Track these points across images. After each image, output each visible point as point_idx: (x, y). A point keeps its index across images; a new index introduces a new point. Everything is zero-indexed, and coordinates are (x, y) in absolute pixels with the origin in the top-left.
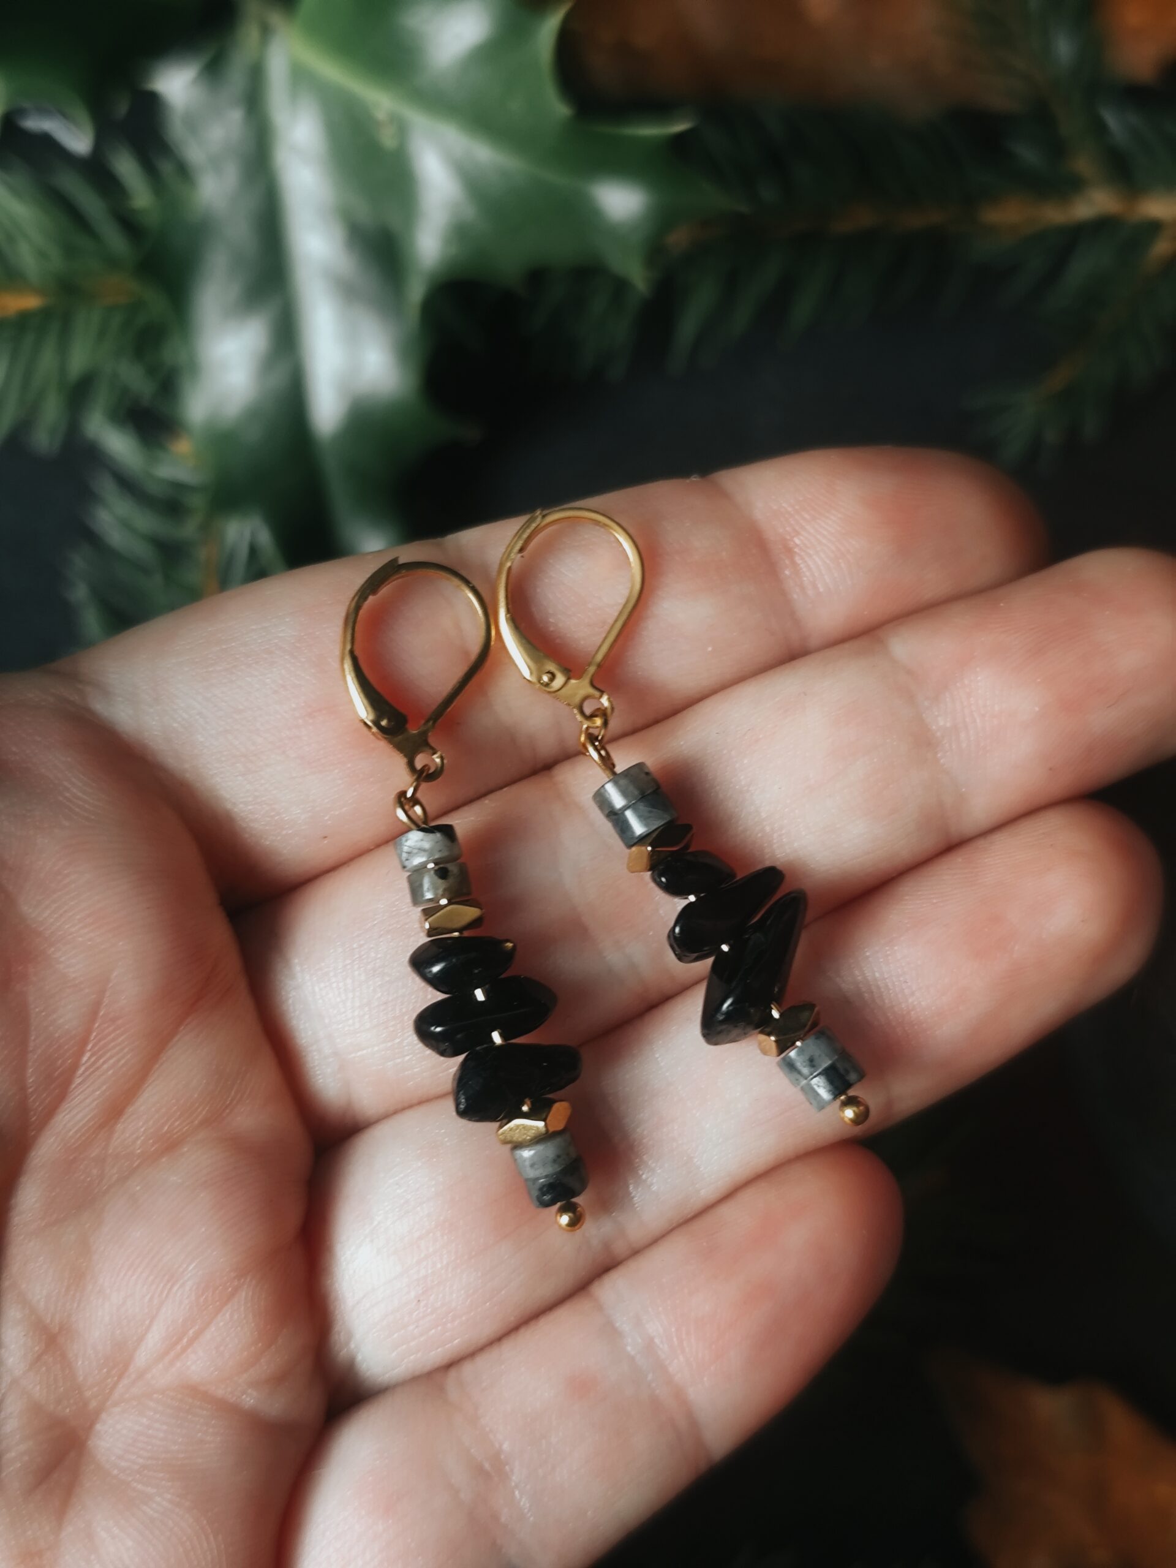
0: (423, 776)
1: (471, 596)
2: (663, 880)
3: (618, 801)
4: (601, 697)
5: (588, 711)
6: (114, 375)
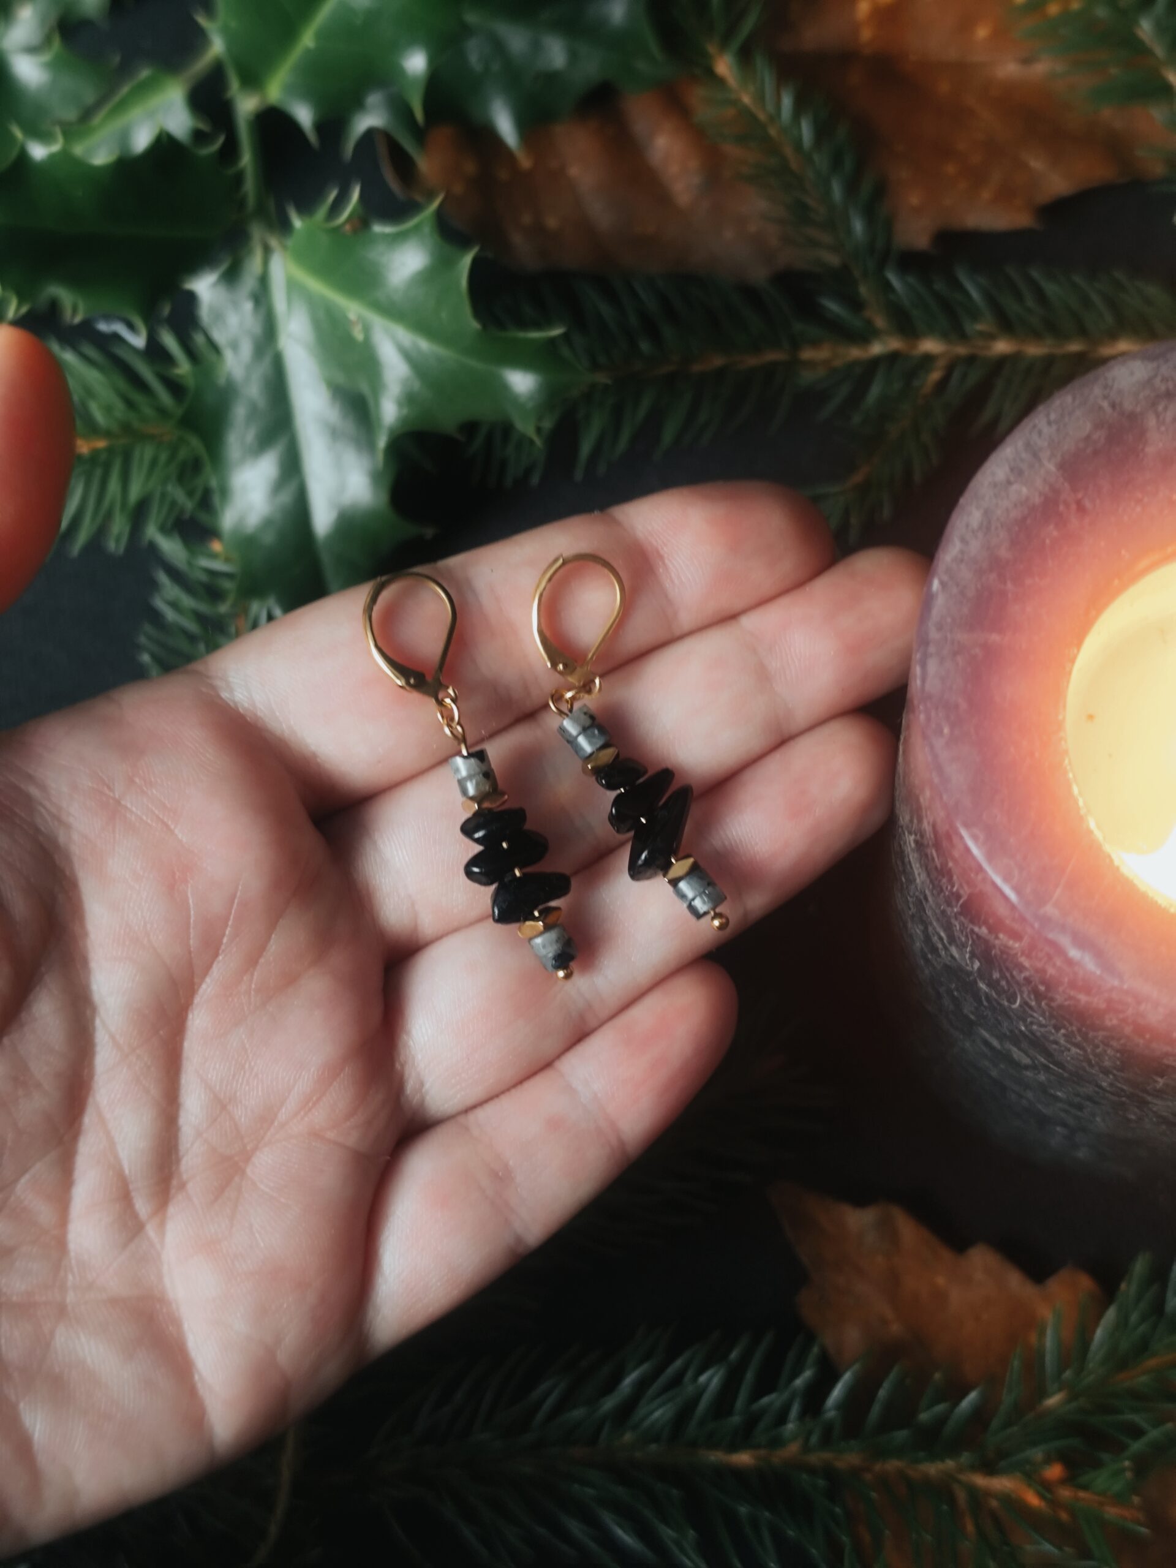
6: (163, 495)
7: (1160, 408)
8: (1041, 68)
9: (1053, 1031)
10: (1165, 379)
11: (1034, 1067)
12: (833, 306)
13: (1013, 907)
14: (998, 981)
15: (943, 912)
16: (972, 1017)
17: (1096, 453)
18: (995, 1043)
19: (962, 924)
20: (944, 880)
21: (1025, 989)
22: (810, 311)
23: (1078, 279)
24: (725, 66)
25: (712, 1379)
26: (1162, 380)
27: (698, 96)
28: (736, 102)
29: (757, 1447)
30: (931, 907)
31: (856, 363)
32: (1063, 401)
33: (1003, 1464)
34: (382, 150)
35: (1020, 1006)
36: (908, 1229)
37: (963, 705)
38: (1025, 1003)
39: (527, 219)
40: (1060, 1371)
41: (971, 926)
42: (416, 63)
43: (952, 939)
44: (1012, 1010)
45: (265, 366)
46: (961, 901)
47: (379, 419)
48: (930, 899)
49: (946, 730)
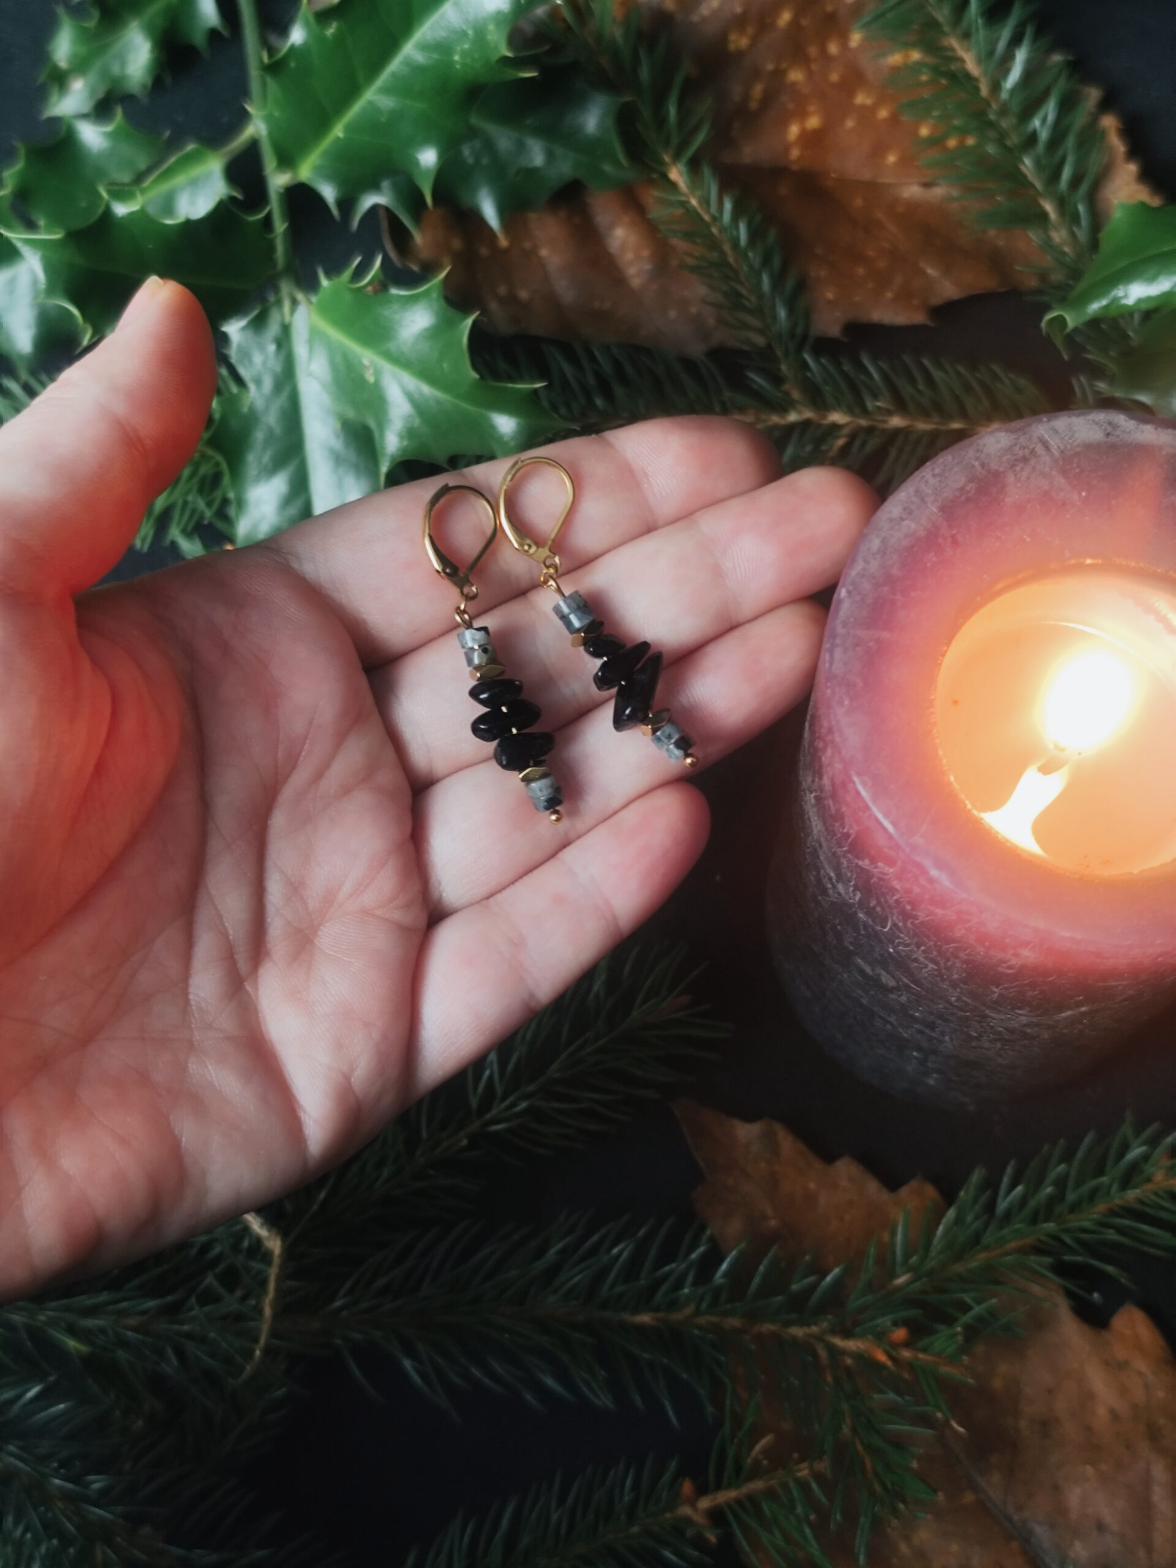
0: (469, 598)
1: (485, 503)
2: (591, 649)
3: (565, 609)
4: (555, 557)
5: (547, 564)
6: (185, 503)
7: (1018, 469)
8: (939, 192)
9: (915, 949)
10: (1023, 448)
11: (897, 989)
12: (758, 380)
13: (890, 837)
14: (874, 908)
15: (834, 854)
16: (851, 948)
17: (968, 500)
18: (868, 970)
19: (849, 861)
20: (837, 825)
21: (895, 911)
22: (739, 384)
23: (961, 369)
24: (677, 174)
25: (622, 1251)
26: (1020, 448)
27: (652, 197)
28: (684, 204)
29: (657, 1309)
30: (824, 852)
31: (776, 427)
32: (945, 459)
33: (858, 1330)
34: (384, 225)
35: (891, 929)
36: (787, 1143)
37: (860, 684)
38: (895, 925)
39: (502, 290)
40: (907, 1256)
41: (856, 861)
42: (428, 157)
43: (840, 876)
44: (884, 933)
45: (282, 401)
46: (850, 840)
47: (383, 448)
48: (824, 844)
49: (846, 703)
